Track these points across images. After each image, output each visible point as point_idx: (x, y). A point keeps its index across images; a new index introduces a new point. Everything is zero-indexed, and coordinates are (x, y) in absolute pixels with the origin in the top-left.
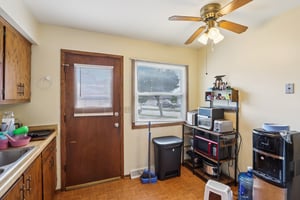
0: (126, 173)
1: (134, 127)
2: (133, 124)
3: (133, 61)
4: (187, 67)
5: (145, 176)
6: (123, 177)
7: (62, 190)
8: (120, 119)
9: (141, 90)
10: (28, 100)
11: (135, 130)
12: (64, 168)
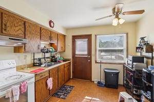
0: (93, 80)
1: (96, 62)
2: (96, 61)
3: (96, 36)
4: (127, 34)
5: (99, 83)
6: (91, 81)
7: (72, 79)
8: (90, 59)
9: (100, 47)
10: (65, 51)
11: (97, 64)
12: (73, 72)
